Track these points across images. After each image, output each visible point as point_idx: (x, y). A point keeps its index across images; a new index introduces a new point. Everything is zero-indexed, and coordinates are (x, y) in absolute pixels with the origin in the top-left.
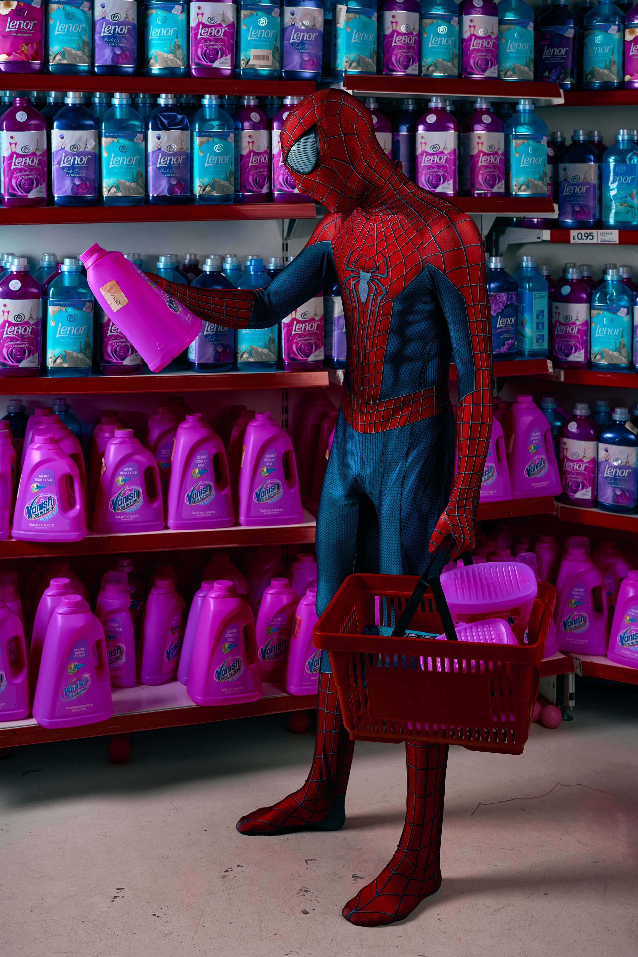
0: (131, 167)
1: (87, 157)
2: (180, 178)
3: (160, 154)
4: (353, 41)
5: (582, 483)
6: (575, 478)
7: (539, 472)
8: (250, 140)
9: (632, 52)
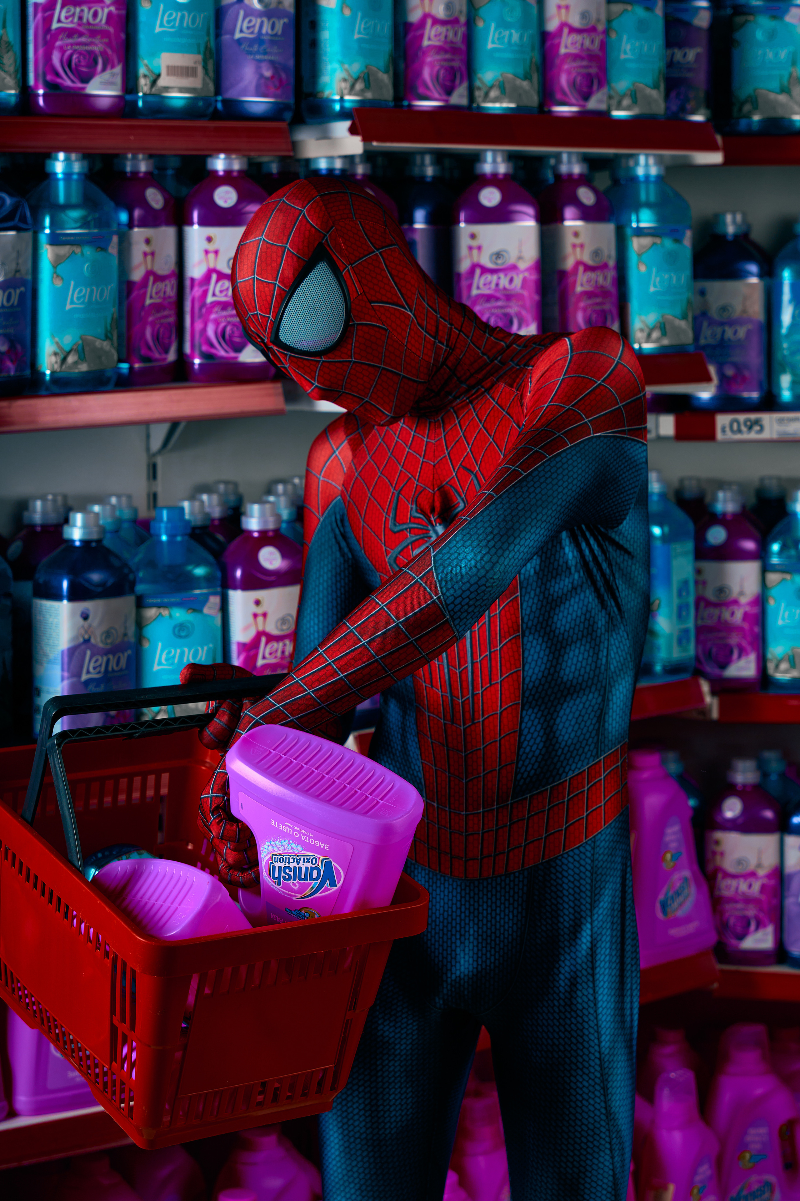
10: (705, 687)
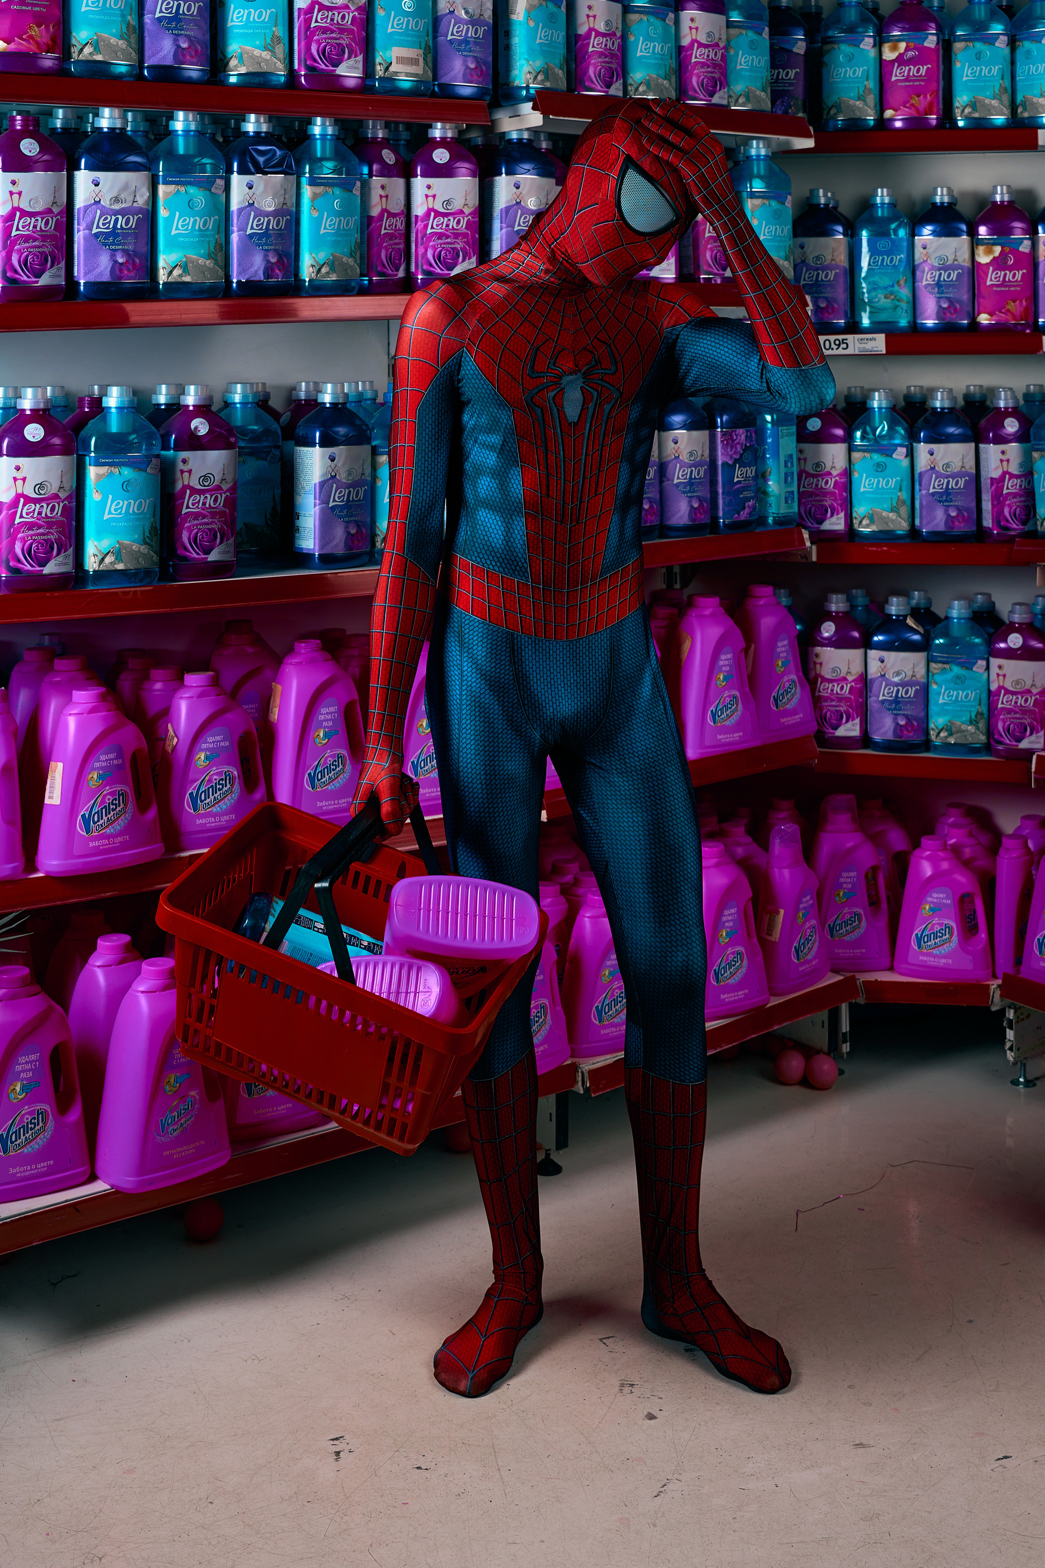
0: (206, 233)
1: (136, 217)
2: (282, 251)
3: (253, 213)
4: (538, 41)
5: (847, 712)
6: (835, 706)
7: (789, 700)
8: (383, 193)
9: (896, 76)
10: (806, 535)
